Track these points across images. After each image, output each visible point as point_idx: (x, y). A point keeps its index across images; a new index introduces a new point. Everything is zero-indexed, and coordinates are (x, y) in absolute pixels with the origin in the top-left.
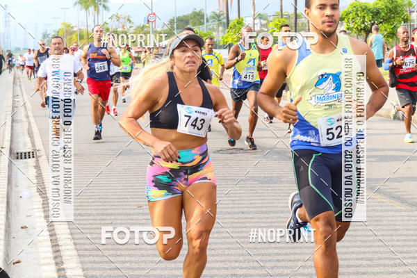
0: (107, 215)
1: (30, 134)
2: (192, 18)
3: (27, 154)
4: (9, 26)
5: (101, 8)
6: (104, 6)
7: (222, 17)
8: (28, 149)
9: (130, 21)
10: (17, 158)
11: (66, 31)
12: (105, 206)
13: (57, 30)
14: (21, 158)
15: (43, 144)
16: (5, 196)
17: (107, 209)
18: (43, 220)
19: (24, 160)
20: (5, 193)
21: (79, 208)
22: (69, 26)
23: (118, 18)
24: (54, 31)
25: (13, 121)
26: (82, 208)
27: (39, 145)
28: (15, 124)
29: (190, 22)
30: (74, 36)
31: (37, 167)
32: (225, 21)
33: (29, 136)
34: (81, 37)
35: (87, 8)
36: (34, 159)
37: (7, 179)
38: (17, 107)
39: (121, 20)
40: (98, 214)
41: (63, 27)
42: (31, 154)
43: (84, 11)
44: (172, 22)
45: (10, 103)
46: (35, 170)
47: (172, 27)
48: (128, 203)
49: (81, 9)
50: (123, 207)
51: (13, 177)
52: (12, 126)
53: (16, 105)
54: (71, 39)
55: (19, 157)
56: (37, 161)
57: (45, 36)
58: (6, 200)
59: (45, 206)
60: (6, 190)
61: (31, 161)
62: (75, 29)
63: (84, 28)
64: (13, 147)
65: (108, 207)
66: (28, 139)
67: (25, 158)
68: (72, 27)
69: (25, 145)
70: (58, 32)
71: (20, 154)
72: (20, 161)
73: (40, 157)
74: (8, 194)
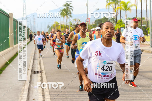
0: (65, 95)
1: (40, 64)
2: (103, 20)
3: (38, 72)
4: (35, 23)
5: (69, 16)
6: (70, 16)
7: (115, 19)
8: (39, 70)
9: (80, 21)
10: (34, 73)
11: (56, 25)
12: (65, 91)
13: (53, 24)
14: (36, 73)
15: (44, 68)
16: (28, 88)
17: (66, 93)
18: (41, 96)
19: (37, 74)
20: (28, 86)
21: (55, 92)
22: (57, 23)
23: (75, 20)
24: (52, 25)
25: (34, 59)
26: (56, 92)
27: (43, 68)
28: (35, 60)
29: (103, 21)
30: (59, 27)
31: (41, 77)
32: (115, 21)
33: (40, 65)
34: (62, 27)
35: (64, 16)
36: (40, 74)
37: (29, 81)
38: (36, 54)
39: (77, 21)
40: (62, 95)
41: (55, 23)
42: (40, 72)
43: (63, 17)
44: (96, 21)
45: (33, 53)
46: (40, 78)
47: (96, 23)
48: (73, 91)
49: (62, 17)
50: (71, 92)
51: (32, 80)
52: (33, 61)
53: (36, 53)
54: (58, 28)
55: (35, 73)
56: (42, 74)
57: (48, 27)
58: (28, 89)
59: (43, 91)
60: (28, 85)
61: (39, 74)
62: (60, 24)
63: (63, 24)
64: (33, 69)
65: (66, 92)
66: (39, 66)
67: (37, 73)
68: (59, 24)
69: (38, 68)
70: (53, 25)
71: (35, 72)
72: (35, 74)
73: (43, 73)
74: (29, 87)
